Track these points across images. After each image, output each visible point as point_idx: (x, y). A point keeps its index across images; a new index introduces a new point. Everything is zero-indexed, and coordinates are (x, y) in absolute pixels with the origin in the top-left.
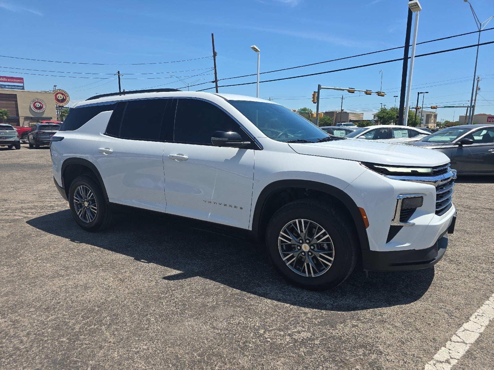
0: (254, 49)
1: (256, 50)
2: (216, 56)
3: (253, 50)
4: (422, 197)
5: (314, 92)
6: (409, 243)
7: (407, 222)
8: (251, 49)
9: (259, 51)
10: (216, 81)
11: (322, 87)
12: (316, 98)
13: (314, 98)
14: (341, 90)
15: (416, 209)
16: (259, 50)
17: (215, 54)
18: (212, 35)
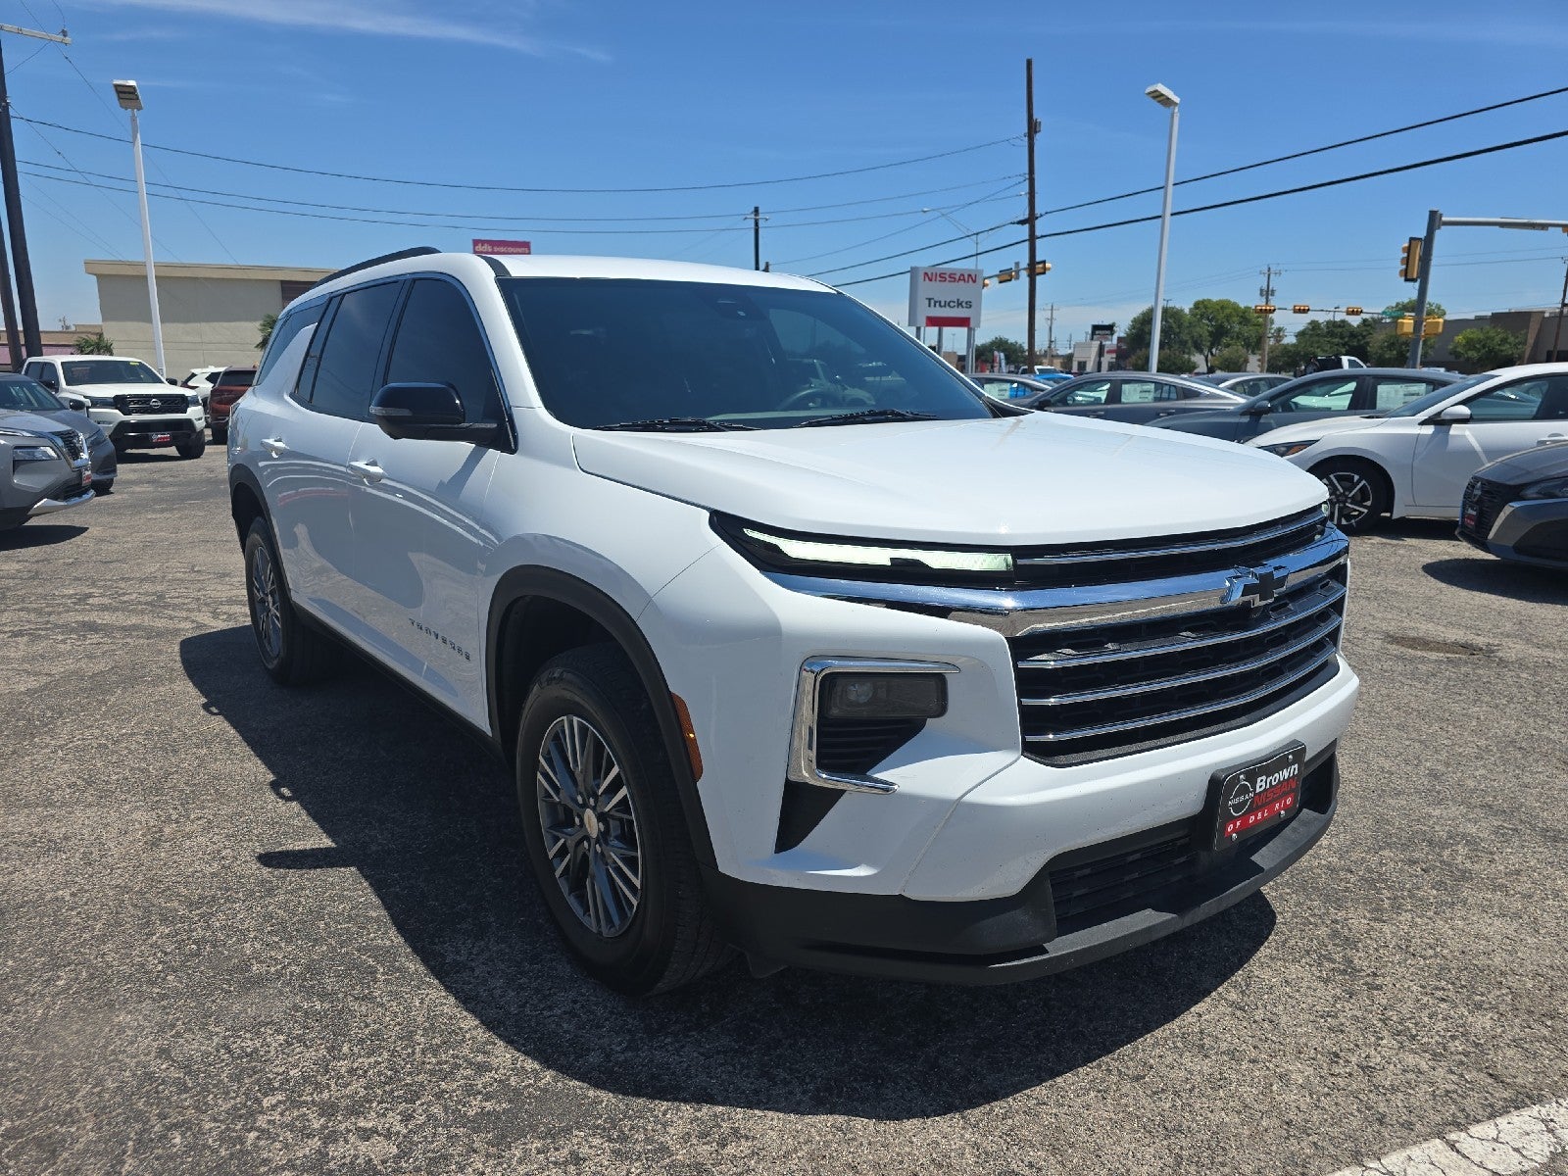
0: (1157, 96)
1: (1166, 102)
2: (1036, 132)
3: (1154, 103)
4: (940, 679)
5: (1412, 239)
6: (870, 864)
7: (864, 773)
8: (1149, 99)
9: (1176, 104)
10: (1031, 220)
11: (1444, 219)
12: (1418, 261)
13: (1407, 261)
14: (1533, 226)
15: (923, 725)
16: (1177, 99)
17: (1033, 128)
18: (1029, 63)
